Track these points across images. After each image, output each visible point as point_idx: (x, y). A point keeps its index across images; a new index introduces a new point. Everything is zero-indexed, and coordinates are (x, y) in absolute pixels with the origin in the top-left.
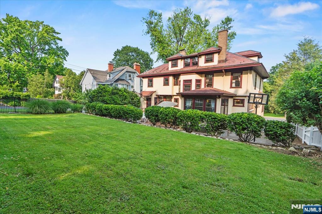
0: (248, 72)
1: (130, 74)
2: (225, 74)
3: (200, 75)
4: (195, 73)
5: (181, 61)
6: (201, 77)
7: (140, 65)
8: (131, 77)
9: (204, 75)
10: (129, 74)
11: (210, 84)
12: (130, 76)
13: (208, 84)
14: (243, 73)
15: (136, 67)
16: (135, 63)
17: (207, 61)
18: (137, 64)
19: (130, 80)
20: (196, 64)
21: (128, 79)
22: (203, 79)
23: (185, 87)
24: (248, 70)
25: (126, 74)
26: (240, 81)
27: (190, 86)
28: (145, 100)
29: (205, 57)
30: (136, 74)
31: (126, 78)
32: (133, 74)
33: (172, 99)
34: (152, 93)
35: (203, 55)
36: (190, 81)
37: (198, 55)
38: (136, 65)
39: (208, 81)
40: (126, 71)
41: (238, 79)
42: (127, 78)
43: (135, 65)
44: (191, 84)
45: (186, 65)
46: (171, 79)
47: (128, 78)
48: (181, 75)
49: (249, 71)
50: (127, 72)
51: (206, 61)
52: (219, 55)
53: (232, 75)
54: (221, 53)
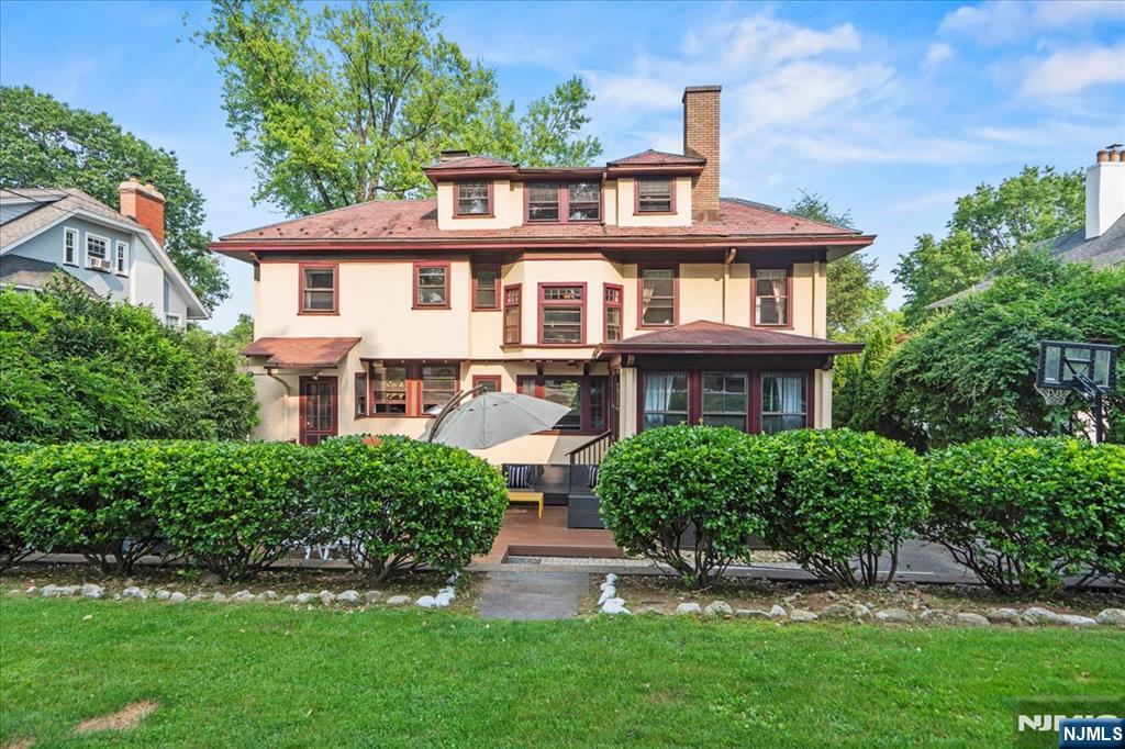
0: (813, 267)
1: (96, 236)
2: (730, 268)
3: (620, 265)
4: (600, 255)
5: (512, 189)
6: (623, 273)
7: (160, 196)
8: (107, 259)
9: (636, 266)
10: (88, 234)
11: (660, 310)
12: (96, 250)
13: (649, 310)
14: (795, 273)
15: (138, 204)
16: (133, 184)
17: (644, 207)
18: (141, 188)
19: (98, 276)
20: (593, 213)
21: (88, 264)
22: (631, 286)
23: (550, 318)
24: (812, 261)
25: (70, 235)
26: (778, 300)
27: (577, 315)
28: (290, 392)
29: (637, 190)
30: (137, 241)
31: (69, 257)
32: (118, 242)
33: (458, 378)
34: (344, 346)
35: (626, 176)
36: (580, 288)
37: (605, 175)
38: (138, 192)
39: (648, 293)
40: (72, 218)
41: (773, 294)
42: (76, 261)
43: (128, 191)
44: (585, 305)
45: (542, 213)
46: (460, 273)
47: (82, 258)
48: (526, 256)
49: (816, 263)
50: (76, 220)
51: (642, 204)
52: (694, 185)
53: (753, 275)
54: (701, 180)
